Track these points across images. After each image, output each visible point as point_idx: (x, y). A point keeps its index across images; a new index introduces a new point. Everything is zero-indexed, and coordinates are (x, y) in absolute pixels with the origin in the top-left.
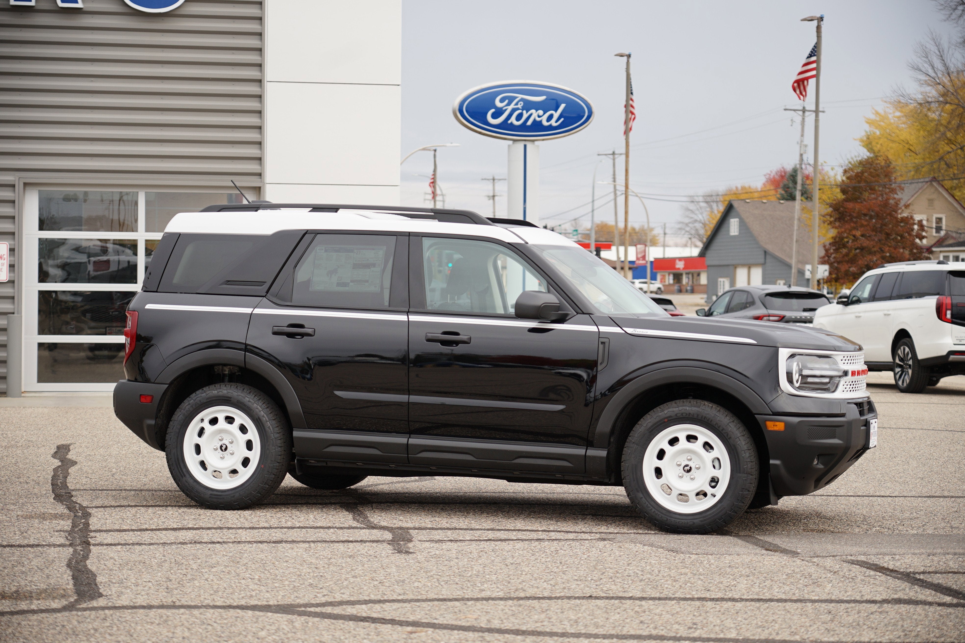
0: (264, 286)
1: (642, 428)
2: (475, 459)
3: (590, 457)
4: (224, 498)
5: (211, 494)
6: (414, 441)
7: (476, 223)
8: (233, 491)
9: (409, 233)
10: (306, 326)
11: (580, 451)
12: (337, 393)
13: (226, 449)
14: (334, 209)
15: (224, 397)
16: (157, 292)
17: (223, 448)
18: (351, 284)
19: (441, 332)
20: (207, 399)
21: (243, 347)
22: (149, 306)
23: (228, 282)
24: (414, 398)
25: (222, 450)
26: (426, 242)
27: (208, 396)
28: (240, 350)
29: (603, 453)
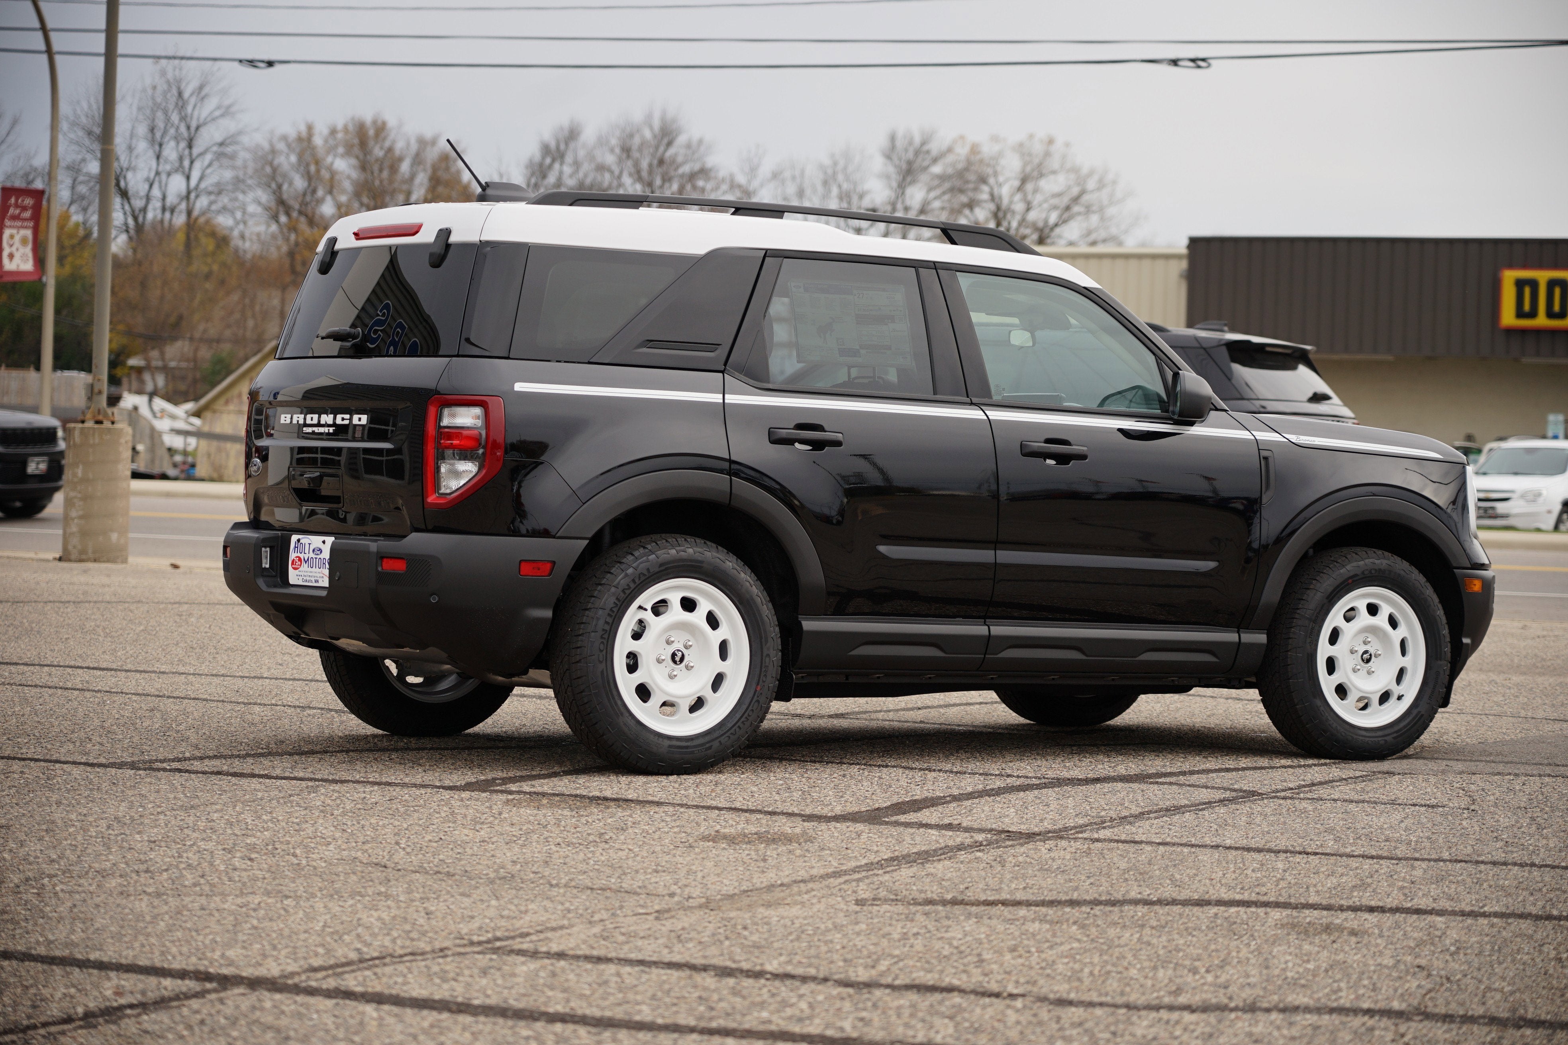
0: (717, 352)
1: (1319, 594)
2: (1084, 657)
3: (1245, 644)
4: (692, 753)
5: (670, 746)
6: (1000, 630)
7: (1018, 251)
8: (707, 739)
9: (934, 262)
10: (826, 428)
11: (1231, 637)
12: (882, 549)
13: (682, 659)
14: (775, 212)
15: (691, 561)
16: (508, 358)
17: (677, 659)
18: (863, 352)
19: (1043, 439)
20: (661, 565)
21: (726, 465)
22: (519, 387)
23: (650, 343)
24: (1006, 556)
25: (675, 662)
26: (964, 281)
27: (660, 560)
28: (721, 471)
29: (1261, 638)
